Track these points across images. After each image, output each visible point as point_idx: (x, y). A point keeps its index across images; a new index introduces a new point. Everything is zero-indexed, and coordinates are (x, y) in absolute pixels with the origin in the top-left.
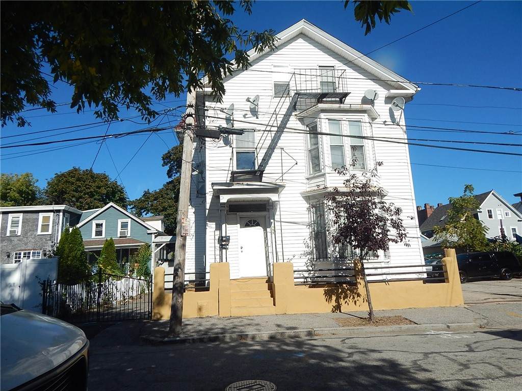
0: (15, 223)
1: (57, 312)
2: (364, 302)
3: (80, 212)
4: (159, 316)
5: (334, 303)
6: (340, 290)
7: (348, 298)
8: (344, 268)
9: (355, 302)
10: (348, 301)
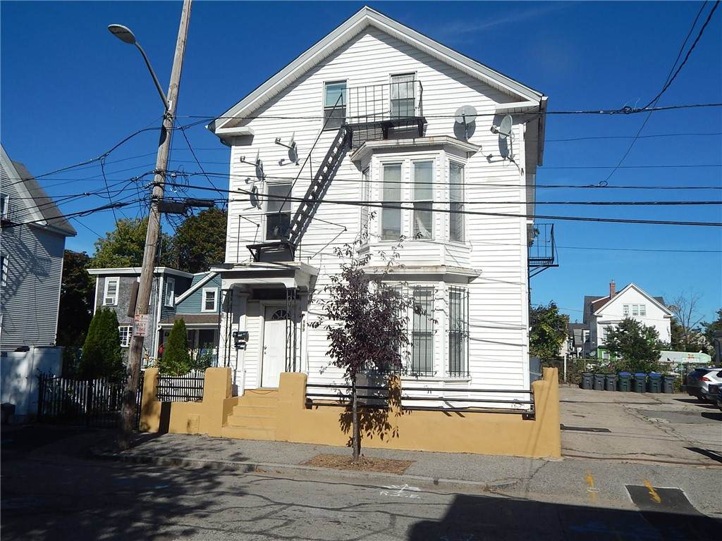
0: (112, 289)
1: (59, 410)
2: (393, 436)
3: (190, 275)
4: (146, 427)
5: (351, 433)
6: (363, 417)
7: (373, 429)
8: (383, 385)
9: (382, 436)
10: (372, 433)
